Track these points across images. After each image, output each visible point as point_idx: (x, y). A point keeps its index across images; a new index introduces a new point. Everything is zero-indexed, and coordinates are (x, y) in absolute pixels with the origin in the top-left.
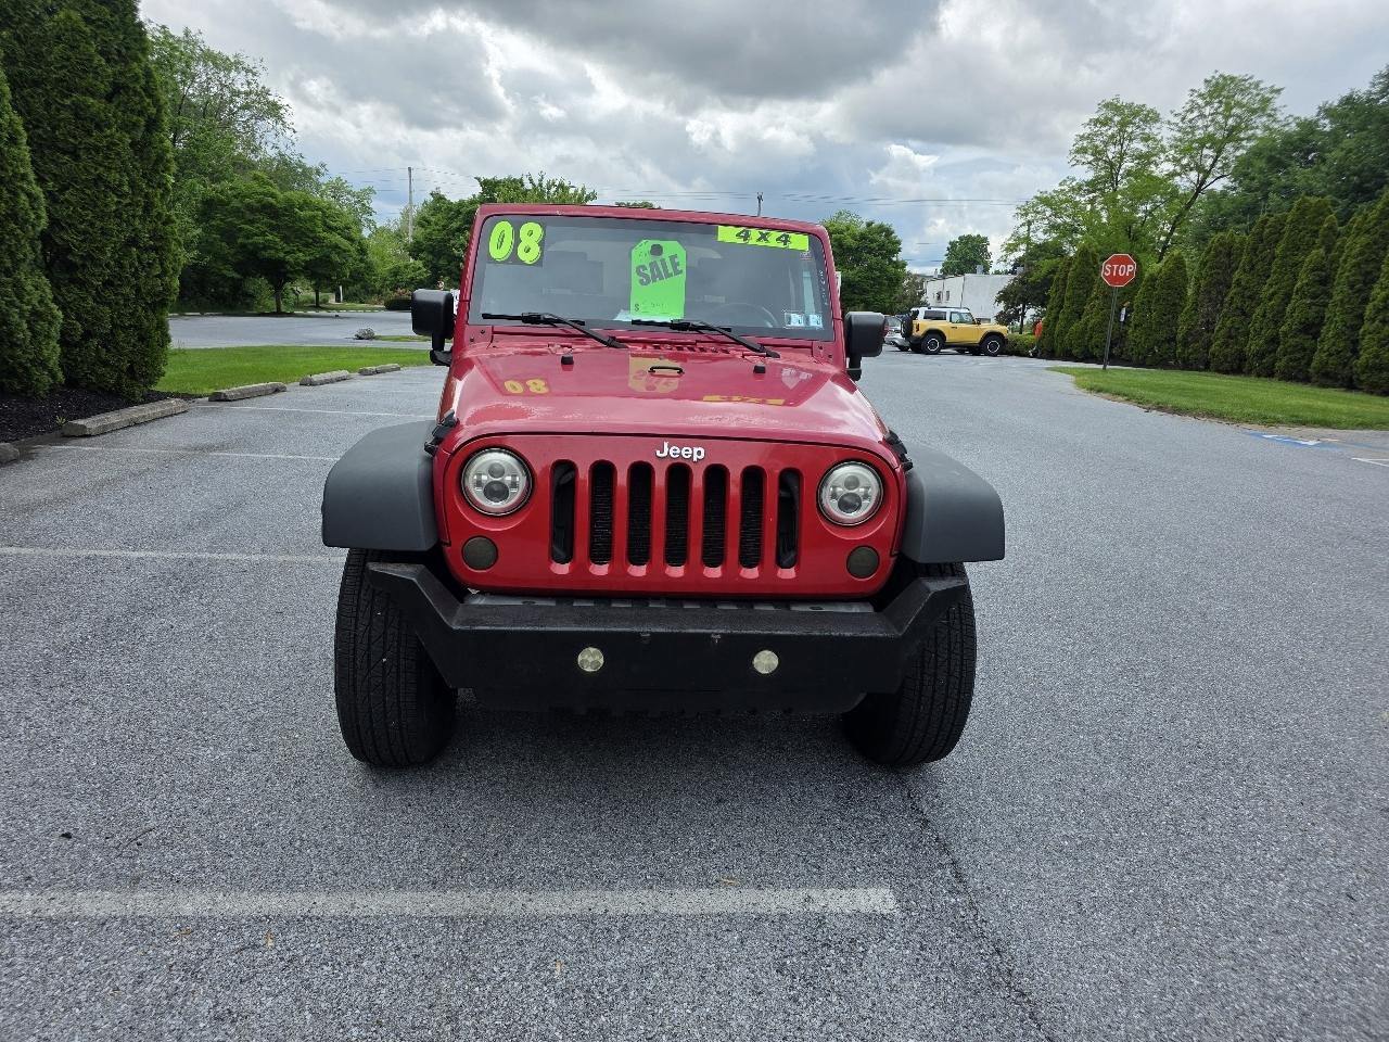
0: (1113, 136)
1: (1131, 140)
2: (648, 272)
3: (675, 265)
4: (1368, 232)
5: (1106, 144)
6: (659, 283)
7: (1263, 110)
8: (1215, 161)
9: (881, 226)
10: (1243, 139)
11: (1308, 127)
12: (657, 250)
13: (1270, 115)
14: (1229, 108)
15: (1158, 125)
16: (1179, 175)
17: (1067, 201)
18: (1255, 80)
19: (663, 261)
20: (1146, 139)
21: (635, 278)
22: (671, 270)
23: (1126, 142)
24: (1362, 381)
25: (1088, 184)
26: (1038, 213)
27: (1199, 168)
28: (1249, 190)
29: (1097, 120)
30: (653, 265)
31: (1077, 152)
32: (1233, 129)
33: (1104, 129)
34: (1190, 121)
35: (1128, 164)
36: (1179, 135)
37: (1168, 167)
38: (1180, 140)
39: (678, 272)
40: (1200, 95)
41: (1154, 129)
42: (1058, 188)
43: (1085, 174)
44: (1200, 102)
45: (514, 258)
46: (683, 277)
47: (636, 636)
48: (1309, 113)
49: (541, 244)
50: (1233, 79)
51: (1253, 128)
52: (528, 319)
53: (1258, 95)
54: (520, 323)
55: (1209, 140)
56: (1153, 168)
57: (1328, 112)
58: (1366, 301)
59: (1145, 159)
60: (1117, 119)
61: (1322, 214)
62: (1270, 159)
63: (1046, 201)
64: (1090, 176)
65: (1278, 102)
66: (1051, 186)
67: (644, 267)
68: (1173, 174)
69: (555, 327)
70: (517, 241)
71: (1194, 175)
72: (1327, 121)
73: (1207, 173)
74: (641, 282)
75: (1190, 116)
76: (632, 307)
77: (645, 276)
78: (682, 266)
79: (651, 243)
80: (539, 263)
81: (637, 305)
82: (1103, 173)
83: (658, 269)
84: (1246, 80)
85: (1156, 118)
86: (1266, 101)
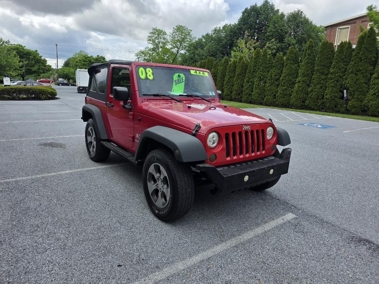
0: (156, 37)
1: (161, 39)
2: (177, 82)
3: (182, 79)
4: (222, 66)
5: (155, 39)
6: (179, 84)
7: (189, 35)
8: (180, 46)
9: (102, 57)
10: (185, 41)
11: (200, 40)
12: (179, 76)
13: (190, 36)
14: (182, 33)
15: (166, 35)
16: (173, 48)
17: (147, 53)
18: (187, 27)
19: (180, 79)
20: (164, 39)
21: (174, 83)
22: (182, 81)
23: (160, 39)
24: (225, 98)
25: (152, 49)
26: (141, 55)
27: (177, 47)
28: (191, 54)
29: (152, 33)
30: (178, 80)
31: (148, 40)
32: (183, 39)
33: (154, 35)
34: (174, 35)
35: (161, 45)
36: (172, 38)
37: (170, 46)
38: (172, 40)
39: (183, 82)
40: (175, 29)
41: (165, 36)
42: (145, 49)
43: (151, 46)
44: (176, 31)
45: (147, 78)
46: (184, 83)
47: (254, 171)
48: (201, 37)
49: (153, 74)
50: (182, 26)
51: (187, 39)
52: (154, 95)
53: (187, 31)
54: (153, 96)
55: (178, 41)
56: (166, 46)
57: (203, 37)
58: (224, 81)
59: (164, 44)
60: (157, 33)
61: (213, 61)
62: (194, 47)
63: (143, 53)
64: (152, 47)
65: (191, 33)
66: (143, 49)
67: (176, 80)
68: (172, 48)
69: (160, 97)
70: (146, 74)
71: (176, 49)
72: (204, 39)
73: (179, 49)
74: (176, 85)
75: (174, 34)
76: (172, 91)
77: (176, 83)
78: (184, 80)
79: (178, 74)
80: (154, 79)
81: (173, 90)
82: (155, 46)
83: (179, 81)
84: (184, 27)
85: (166, 34)
86: (189, 33)
